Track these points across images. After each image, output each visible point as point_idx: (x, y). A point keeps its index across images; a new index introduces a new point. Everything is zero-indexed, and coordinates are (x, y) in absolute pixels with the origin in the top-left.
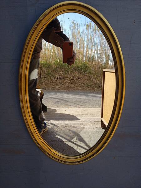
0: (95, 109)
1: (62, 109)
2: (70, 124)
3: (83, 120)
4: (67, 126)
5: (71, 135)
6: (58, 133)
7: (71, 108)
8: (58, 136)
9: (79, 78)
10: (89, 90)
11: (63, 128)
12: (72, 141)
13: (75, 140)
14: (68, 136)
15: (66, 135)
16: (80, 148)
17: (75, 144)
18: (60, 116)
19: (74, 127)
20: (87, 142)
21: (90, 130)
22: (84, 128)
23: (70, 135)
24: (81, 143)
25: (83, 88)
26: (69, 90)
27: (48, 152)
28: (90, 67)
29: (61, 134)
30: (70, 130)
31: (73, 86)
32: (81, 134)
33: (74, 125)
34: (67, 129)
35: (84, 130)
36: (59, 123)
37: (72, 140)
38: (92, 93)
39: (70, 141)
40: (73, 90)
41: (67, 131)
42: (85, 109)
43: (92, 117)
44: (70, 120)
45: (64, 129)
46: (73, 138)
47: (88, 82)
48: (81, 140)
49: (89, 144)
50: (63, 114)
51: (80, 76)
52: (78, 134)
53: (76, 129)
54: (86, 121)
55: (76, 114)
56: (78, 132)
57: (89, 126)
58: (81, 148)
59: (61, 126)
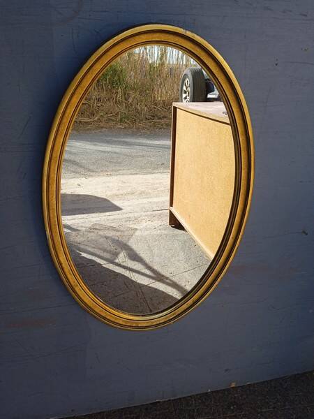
0: (145, 176)
1: (72, 181)
2: (103, 223)
3: (129, 209)
4: (97, 227)
5: (112, 248)
6: (82, 247)
7: (92, 176)
8: (84, 255)
9: (99, 100)
10: (125, 128)
11: (92, 234)
12: (117, 261)
13: (122, 258)
14: (105, 250)
15: (100, 249)
16: (134, 274)
17: (124, 267)
18: (73, 202)
19: (114, 229)
20: (147, 260)
21: (148, 232)
22: (136, 229)
23: (109, 248)
24: (136, 263)
25: (112, 124)
26: (77, 130)
27: (104, 315)
28: (123, 71)
29: (90, 249)
30: (107, 238)
31: (86, 120)
32: (133, 244)
33: (112, 225)
34: (102, 237)
35: (138, 233)
36: (77, 221)
37: (115, 259)
38: (133, 135)
39: (112, 262)
40: (88, 130)
41: (102, 240)
42: (125, 178)
43: (145, 201)
44: (101, 212)
45: (92, 236)
46: (116, 255)
47: (123, 109)
48: (135, 257)
49: (151, 265)
50: (79, 196)
51: (103, 95)
52: (125, 245)
53: (120, 233)
54: (136, 212)
55: (109, 193)
56: (124, 240)
57: (144, 224)
58: (137, 275)
59: (84, 229)
